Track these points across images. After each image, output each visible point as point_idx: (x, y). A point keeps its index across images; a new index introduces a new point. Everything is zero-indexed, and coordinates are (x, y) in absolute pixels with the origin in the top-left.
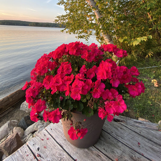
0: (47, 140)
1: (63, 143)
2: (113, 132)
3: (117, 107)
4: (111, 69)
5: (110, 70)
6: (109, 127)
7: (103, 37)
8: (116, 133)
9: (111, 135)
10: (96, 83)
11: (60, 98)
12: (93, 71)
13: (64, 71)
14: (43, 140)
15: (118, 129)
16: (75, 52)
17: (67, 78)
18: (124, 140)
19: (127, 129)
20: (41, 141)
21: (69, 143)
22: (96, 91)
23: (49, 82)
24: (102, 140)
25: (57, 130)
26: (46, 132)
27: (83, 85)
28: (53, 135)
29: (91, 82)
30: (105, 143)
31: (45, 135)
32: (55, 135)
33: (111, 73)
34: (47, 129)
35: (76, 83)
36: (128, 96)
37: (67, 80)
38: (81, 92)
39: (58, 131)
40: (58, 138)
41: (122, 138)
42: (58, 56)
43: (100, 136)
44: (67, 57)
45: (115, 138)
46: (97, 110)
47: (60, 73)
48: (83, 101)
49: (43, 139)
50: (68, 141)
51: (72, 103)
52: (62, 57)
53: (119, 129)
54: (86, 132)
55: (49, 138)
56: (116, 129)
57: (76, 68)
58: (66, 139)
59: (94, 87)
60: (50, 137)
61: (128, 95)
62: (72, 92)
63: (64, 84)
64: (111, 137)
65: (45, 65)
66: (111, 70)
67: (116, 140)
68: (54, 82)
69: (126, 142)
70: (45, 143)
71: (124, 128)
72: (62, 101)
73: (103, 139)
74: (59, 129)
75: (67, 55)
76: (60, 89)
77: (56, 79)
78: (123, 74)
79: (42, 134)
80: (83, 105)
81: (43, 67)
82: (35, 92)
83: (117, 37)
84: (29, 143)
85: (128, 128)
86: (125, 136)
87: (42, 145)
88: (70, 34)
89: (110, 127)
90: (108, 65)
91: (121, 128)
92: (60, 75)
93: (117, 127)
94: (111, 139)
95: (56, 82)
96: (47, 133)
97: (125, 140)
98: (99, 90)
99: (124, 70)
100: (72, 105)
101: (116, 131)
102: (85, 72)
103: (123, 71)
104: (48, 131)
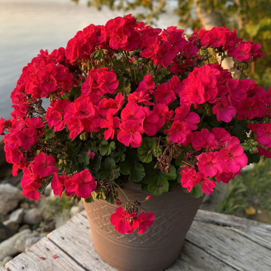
0: (55, 258)
1: (93, 266)
2: (213, 246)
3: (225, 161)
4: (218, 80)
5: (215, 82)
6: (203, 236)
7: (199, 21)
8: (219, 247)
9: (208, 253)
10: (177, 111)
11: (89, 153)
12: (172, 88)
13: (100, 86)
14: (44, 259)
15: (226, 240)
16: (126, 41)
17: (107, 102)
18: (240, 262)
19: (247, 242)
20: (39, 261)
21: (107, 265)
22: (179, 127)
23: (63, 115)
24: (184, 261)
25: (76, 239)
26: (49, 243)
27: (148, 114)
28: (67, 249)
29: (166, 109)
30: (191, 267)
31: (48, 249)
32: (73, 249)
33: (217, 91)
34: (51, 238)
35: (131, 110)
36: (253, 146)
37: (108, 107)
38: (142, 128)
39: (79, 242)
40: (80, 255)
41: (234, 259)
42: (81, 52)
43: (180, 253)
44: (104, 55)
45: (216, 258)
46: (176, 180)
47: (90, 91)
48: (144, 161)
49: (44, 256)
50: (104, 261)
51: (117, 164)
52: (92, 55)
53: (228, 240)
54: (151, 220)
55: (58, 255)
56: (220, 241)
57: (126, 86)
58: (99, 258)
59: (174, 119)
60: (62, 253)
61: (254, 144)
62: (120, 130)
63: (100, 116)
64: (208, 255)
65: (49, 74)
66: (217, 82)
67: (220, 262)
68: (76, 111)
69: (244, 267)
70: (49, 265)
71: (241, 239)
72: (93, 161)
73: (187, 259)
74: (82, 238)
75: (105, 51)
76: (92, 127)
77: (79, 105)
78: (245, 96)
79: (41, 248)
80: (143, 170)
81: (44, 77)
82: (27, 137)
83: (243, 19)
84: (13, 265)
85: (252, 240)
86: (242, 254)
87: (42, 268)
88: (100, 9)
89: (205, 235)
90: (211, 72)
91: (233, 240)
92: (88, 98)
93: (224, 237)
94: (207, 259)
95: (80, 111)
96: (51, 246)
97: (242, 263)
98: (184, 125)
99: (250, 88)
100: (119, 169)
101: (221, 244)
102: (151, 91)
103: (247, 89)
104: (55, 241)
